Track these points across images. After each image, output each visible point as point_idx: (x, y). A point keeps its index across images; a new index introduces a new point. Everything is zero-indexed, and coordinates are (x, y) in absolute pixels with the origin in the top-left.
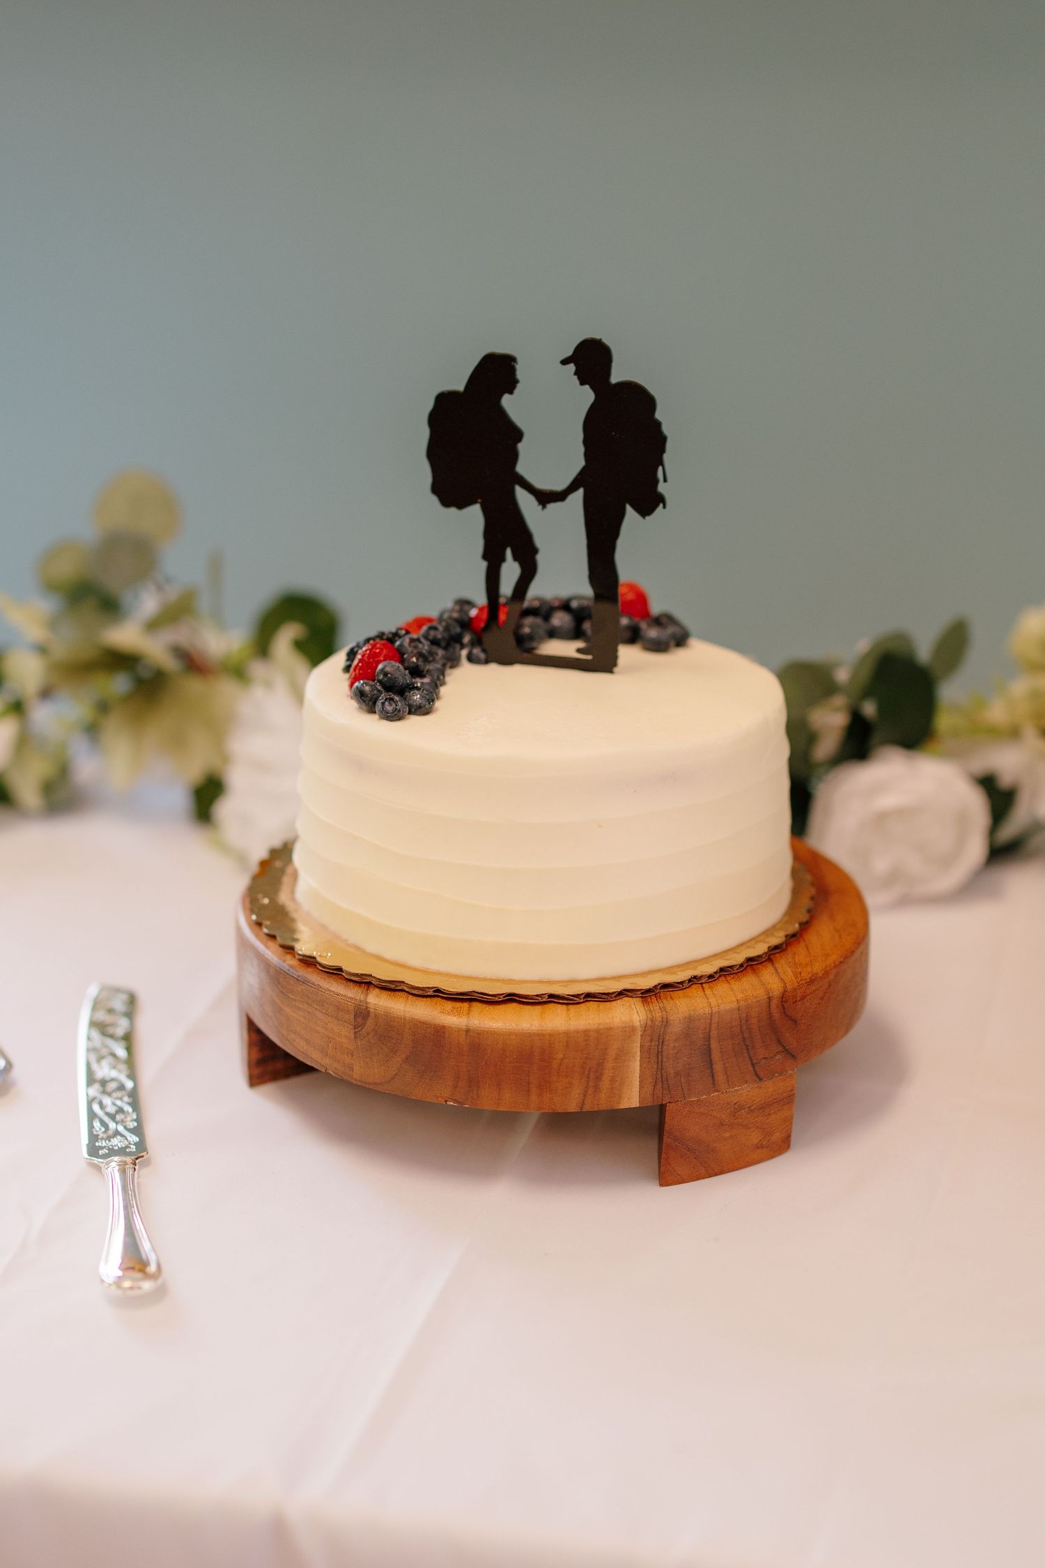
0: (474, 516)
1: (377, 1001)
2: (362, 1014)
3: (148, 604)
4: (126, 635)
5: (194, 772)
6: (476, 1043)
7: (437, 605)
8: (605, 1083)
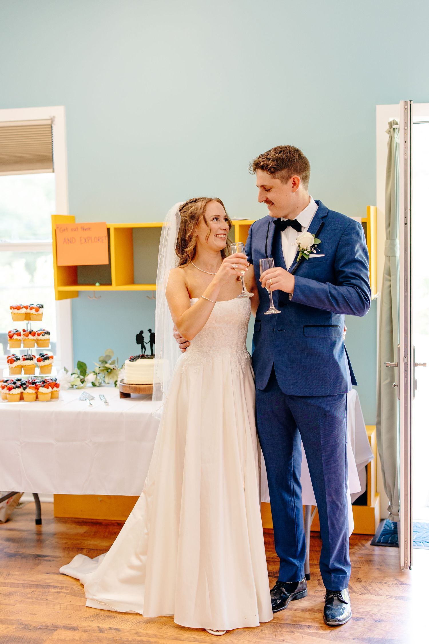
0: (140, 345)
1: (131, 385)
2: (130, 386)
3: (110, 362)
4: (107, 365)
5: (115, 380)
6: (139, 388)
7: (138, 355)
8: (151, 391)
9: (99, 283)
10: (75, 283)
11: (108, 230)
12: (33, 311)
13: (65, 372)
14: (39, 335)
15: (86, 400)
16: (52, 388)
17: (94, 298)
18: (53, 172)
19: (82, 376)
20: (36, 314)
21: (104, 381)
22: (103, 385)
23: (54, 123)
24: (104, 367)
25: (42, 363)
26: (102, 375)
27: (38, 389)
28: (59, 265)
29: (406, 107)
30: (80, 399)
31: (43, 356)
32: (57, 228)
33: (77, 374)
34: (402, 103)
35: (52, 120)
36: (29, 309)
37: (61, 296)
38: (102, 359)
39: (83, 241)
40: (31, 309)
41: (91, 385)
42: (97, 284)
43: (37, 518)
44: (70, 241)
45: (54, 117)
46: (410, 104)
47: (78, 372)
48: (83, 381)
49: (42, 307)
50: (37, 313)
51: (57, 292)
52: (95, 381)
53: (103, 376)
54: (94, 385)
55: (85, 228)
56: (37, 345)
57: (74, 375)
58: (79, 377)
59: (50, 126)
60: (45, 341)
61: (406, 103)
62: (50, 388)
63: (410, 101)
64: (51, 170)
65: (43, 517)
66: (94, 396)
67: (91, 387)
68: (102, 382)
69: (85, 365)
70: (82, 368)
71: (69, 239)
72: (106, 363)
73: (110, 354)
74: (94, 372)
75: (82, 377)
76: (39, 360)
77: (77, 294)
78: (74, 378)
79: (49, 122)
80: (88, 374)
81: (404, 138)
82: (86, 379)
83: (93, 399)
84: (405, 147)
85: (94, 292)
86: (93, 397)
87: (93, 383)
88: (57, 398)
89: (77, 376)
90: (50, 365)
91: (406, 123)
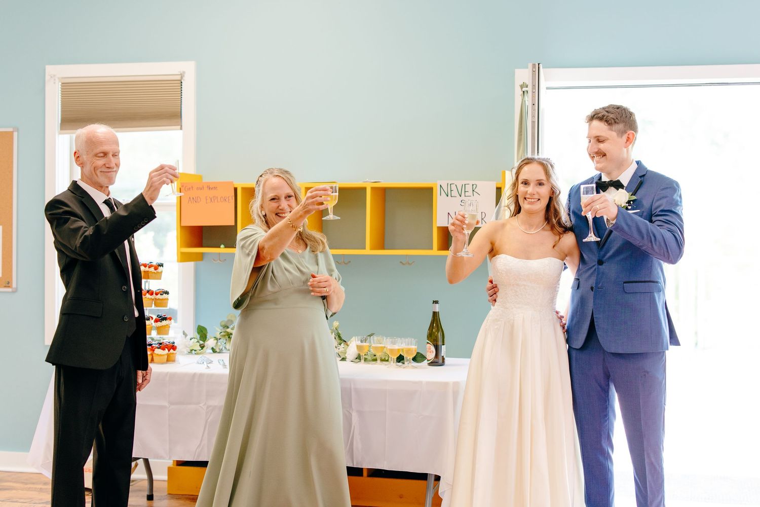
4: (229, 330)
9: (223, 244)
10: (200, 245)
11: (236, 190)
12: (152, 269)
13: (183, 336)
14: (157, 294)
15: (203, 363)
16: (169, 351)
17: (219, 261)
18: (181, 129)
19: (202, 340)
20: (154, 273)
21: (225, 348)
22: (224, 351)
23: (184, 78)
24: (225, 332)
25: (159, 324)
26: (223, 340)
27: (154, 351)
28: (183, 224)
29: (534, 70)
30: (198, 363)
31: (160, 317)
32: (182, 186)
33: (197, 339)
34: (530, 66)
35: (182, 75)
36: (147, 267)
37: (184, 258)
38: (223, 324)
39: (209, 200)
40: (149, 267)
41: (211, 351)
42: (222, 246)
43: (148, 494)
44: (195, 200)
45: (184, 72)
46: (539, 67)
47: (198, 336)
48: (202, 347)
49: (161, 265)
50: (155, 271)
51: (179, 254)
52: (215, 346)
53: (225, 341)
54: (214, 351)
55: (211, 187)
56: (155, 305)
57: (193, 340)
58: (198, 342)
59: (180, 82)
60: (163, 301)
61: (534, 65)
62: (166, 349)
63: (539, 64)
64: (179, 127)
65: (154, 494)
66: (212, 360)
67: (211, 353)
68: (223, 348)
69: (206, 329)
70: (202, 333)
71: (194, 198)
72: (228, 327)
73: (233, 319)
74: (215, 338)
75: (201, 342)
76: (156, 321)
77: (201, 257)
78: (193, 342)
79: (178, 78)
80: (209, 339)
81: (532, 100)
82: (205, 344)
83: (211, 362)
84: (533, 110)
85: (219, 253)
86: (210, 360)
87: (213, 348)
88: (174, 361)
89: (196, 340)
90: (168, 326)
91: (534, 86)
